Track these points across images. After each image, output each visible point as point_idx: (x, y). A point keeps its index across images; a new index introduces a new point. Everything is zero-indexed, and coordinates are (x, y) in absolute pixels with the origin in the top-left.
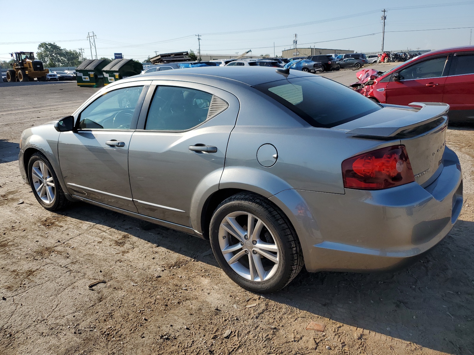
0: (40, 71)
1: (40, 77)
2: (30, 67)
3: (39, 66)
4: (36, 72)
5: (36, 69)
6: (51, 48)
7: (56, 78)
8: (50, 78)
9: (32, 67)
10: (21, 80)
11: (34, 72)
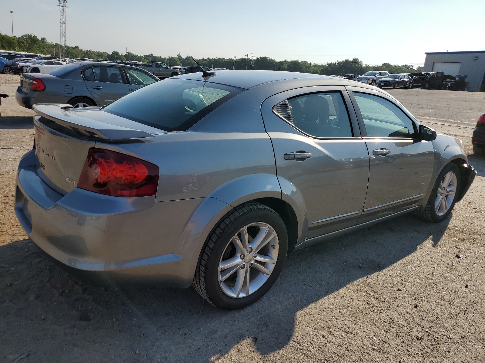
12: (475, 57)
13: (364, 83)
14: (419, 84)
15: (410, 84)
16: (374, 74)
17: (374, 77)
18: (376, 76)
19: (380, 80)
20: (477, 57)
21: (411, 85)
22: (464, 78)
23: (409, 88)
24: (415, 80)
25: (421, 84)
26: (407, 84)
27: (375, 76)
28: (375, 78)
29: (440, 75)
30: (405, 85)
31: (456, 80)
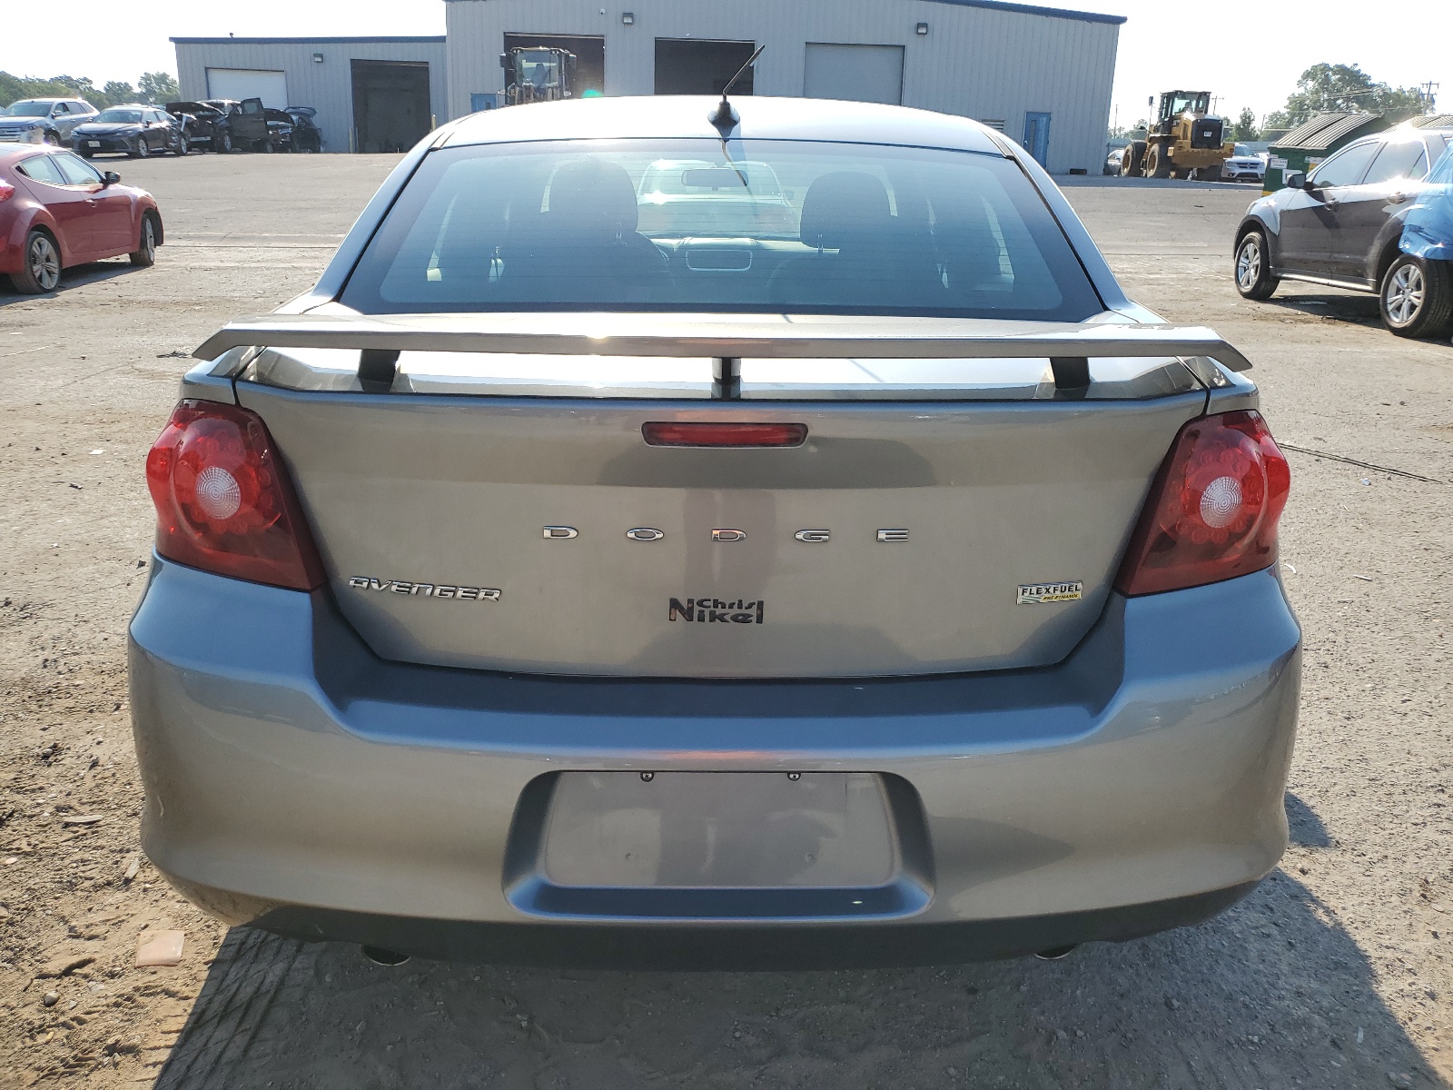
0: (1207, 150)
1: (1205, 167)
2: (1185, 137)
3: (1208, 134)
4: (1196, 150)
5: (1198, 141)
6: (1339, 80)
7: (1256, 175)
8: (1238, 171)
9: (1189, 135)
10: (1151, 173)
11: (1191, 150)
12: (316, 55)
13: (18, 141)
14: (203, 139)
15: (180, 140)
16: (45, 110)
17: (47, 120)
18: (53, 117)
19: (77, 129)
20: (321, 56)
21: (184, 143)
22: (309, 116)
23: (179, 153)
24: (189, 125)
25: (209, 138)
26: (173, 142)
27: (50, 115)
28: (53, 125)
29: (252, 109)
30: (167, 145)
31: (292, 121)
